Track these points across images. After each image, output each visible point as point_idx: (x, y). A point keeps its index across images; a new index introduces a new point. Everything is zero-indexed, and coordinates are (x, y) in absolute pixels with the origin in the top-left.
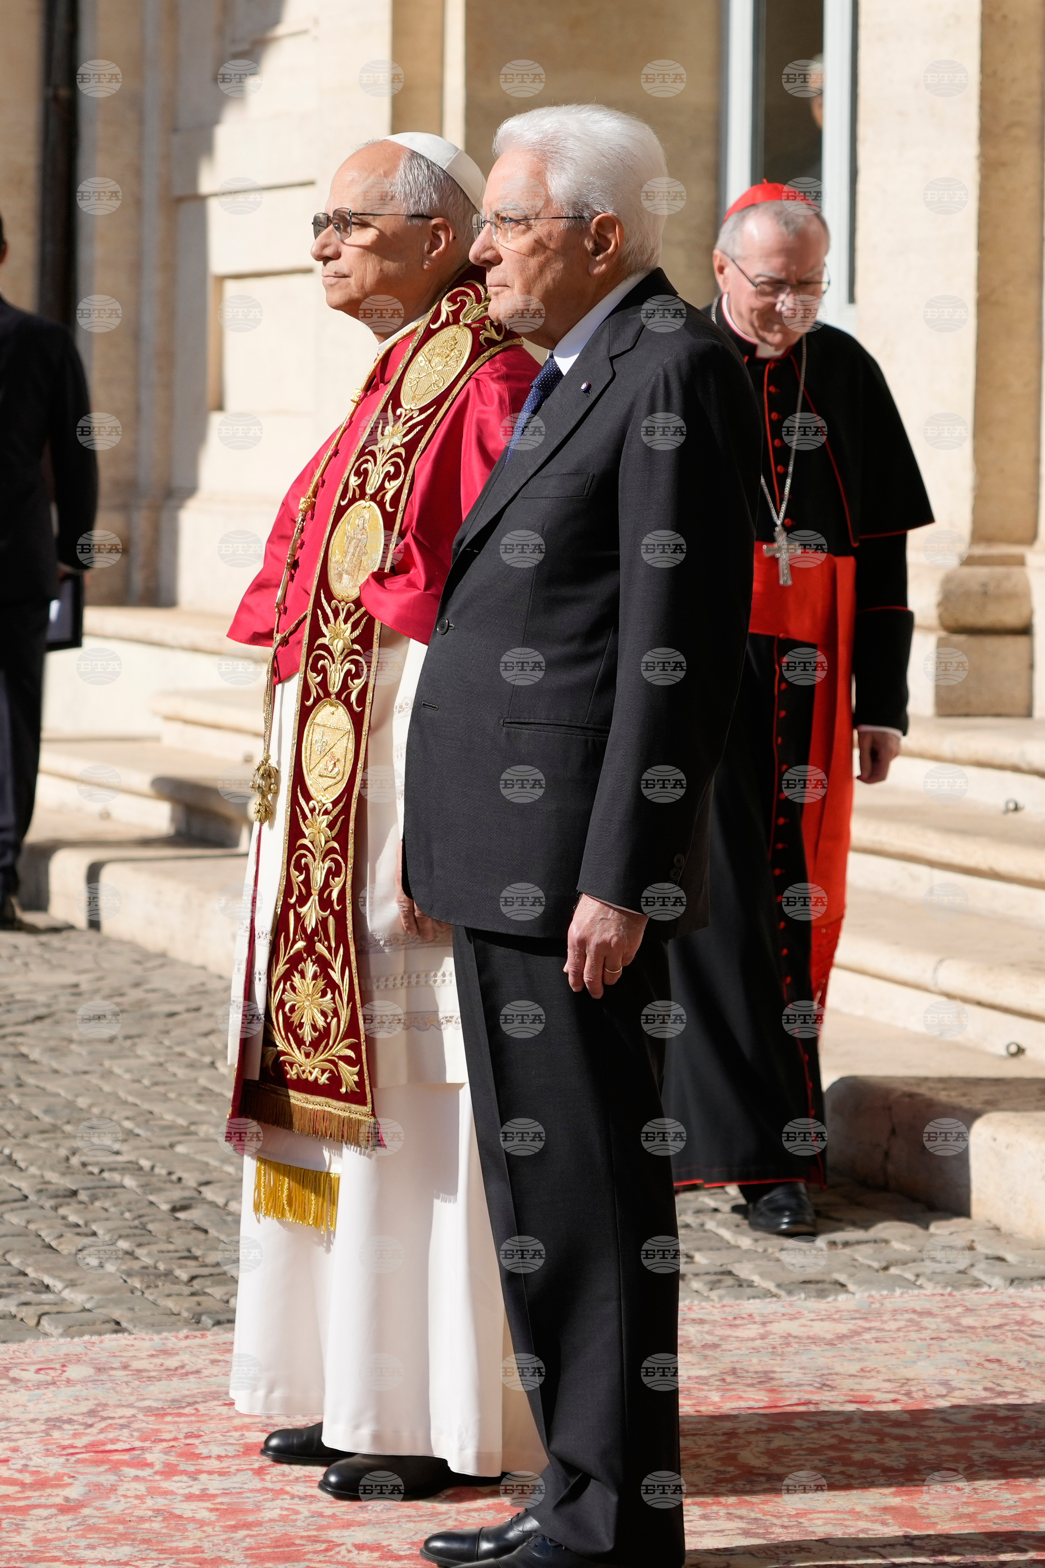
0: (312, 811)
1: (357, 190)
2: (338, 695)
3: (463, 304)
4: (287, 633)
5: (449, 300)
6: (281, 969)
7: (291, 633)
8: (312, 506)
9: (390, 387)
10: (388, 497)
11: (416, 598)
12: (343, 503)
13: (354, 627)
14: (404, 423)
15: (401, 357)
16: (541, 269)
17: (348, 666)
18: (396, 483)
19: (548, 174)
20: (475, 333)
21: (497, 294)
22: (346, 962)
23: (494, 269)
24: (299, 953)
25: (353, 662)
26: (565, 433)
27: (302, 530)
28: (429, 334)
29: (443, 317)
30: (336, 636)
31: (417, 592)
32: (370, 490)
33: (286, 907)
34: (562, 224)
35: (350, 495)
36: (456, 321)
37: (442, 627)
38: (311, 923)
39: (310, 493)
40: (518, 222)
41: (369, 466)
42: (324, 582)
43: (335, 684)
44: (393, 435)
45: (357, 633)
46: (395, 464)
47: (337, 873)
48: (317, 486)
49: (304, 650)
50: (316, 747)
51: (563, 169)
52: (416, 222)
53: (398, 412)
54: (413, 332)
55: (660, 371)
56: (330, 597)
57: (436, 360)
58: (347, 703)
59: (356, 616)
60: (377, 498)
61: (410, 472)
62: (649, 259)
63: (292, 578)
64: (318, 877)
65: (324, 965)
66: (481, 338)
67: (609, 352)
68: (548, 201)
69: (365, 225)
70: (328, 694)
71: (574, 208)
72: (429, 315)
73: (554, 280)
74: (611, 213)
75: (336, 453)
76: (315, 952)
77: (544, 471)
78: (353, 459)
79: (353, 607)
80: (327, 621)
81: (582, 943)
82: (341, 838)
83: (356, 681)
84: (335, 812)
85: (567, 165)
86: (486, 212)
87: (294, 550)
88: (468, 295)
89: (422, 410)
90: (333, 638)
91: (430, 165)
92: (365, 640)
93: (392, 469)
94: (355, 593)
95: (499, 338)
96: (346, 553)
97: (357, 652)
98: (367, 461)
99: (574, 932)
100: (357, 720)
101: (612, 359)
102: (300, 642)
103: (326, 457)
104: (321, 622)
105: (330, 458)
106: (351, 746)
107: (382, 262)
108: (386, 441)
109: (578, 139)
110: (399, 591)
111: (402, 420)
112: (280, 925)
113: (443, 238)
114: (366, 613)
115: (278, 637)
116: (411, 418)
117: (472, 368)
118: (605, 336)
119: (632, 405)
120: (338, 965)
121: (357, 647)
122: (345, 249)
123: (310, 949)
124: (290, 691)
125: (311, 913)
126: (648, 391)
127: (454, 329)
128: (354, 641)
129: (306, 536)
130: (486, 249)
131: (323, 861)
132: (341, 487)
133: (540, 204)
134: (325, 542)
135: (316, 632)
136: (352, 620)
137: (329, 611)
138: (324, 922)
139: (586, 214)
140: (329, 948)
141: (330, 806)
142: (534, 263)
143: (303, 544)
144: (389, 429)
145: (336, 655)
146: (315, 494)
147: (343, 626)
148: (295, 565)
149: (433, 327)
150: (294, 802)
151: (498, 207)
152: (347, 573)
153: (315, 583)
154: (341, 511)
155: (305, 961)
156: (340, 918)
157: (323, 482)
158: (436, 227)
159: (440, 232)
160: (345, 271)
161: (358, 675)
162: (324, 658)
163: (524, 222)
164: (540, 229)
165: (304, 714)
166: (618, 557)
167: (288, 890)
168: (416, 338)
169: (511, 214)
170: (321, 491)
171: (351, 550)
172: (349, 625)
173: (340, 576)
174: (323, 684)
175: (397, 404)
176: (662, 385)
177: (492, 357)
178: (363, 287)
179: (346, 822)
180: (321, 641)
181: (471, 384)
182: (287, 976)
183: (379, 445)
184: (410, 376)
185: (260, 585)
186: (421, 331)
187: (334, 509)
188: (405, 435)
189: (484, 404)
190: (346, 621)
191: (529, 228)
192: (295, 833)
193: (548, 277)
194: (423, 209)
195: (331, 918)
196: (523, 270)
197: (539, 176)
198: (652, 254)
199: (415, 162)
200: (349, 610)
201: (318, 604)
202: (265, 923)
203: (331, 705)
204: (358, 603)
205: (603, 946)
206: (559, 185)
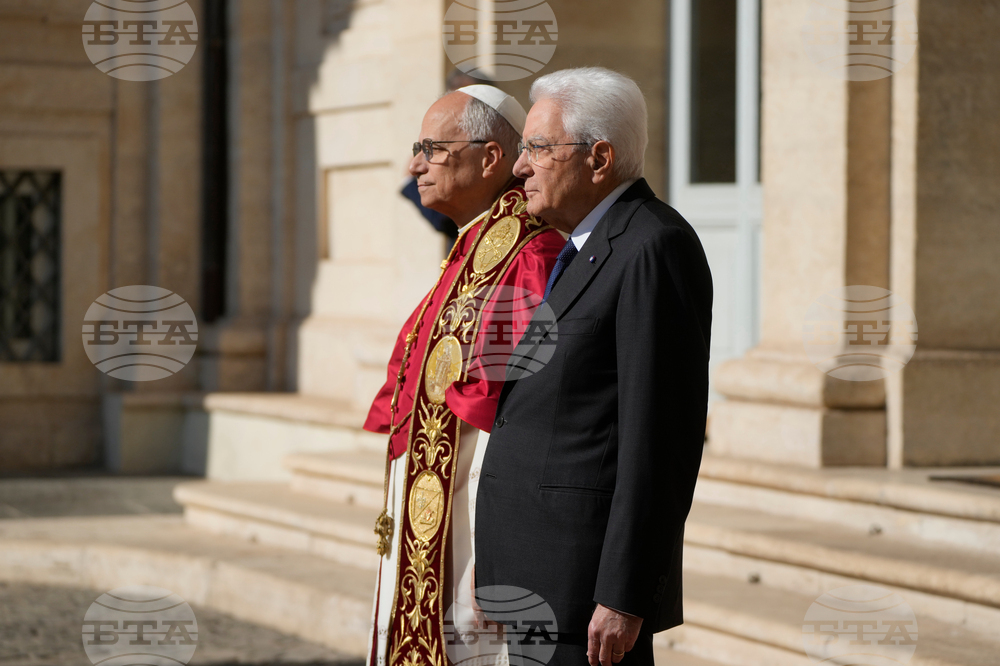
0: (416, 547)
1: (437, 126)
2: (433, 468)
3: (515, 201)
4: (398, 426)
5: (505, 199)
6: (395, 655)
7: (401, 426)
8: (415, 340)
9: (466, 259)
10: (465, 333)
11: (482, 401)
12: (435, 338)
13: (443, 422)
14: (475, 283)
15: (474, 238)
16: (559, 179)
17: (439, 448)
18: (470, 324)
19: (564, 115)
20: (523, 221)
21: (531, 196)
22: (439, 651)
23: (529, 179)
24: (407, 644)
25: (442, 445)
26: (580, 290)
27: (409, 355)
28: (492, 222)
29: (501, 211)
30: (431, 427)
31: (483, 397)
32: (453, 329)
33: (399, 613)
34: (572, 149)
35: (439, 332)
36: (510, 213)
37: (499, 423)
38: (416, 624)
39: (414, 331)
40: (543, 148)
41: (452, 312)
42: (423, 392)
43: (431, 461)
44: (467, 291)
45: (445, 425)
46: (469, 311)
47: (433, 590)
48: (418, 326)
49: (410, 438)
50: (419, 504)
51: (573, 111)
52: (476, 145)
53: (472, 275)
54: (482, 221)
55: (642, 247)
56: (427, 401)
57: (497, 240)
58: (439, 473)
59: (445, 414)
60: (457, 333)
61: (479, 316)
62: (634, 172)
63: (402, 388)
64: (420, 593)
65: (424, 652)
66: (527, 225)
67: (608, 234)
68: (563, 133)
69: (442, 149)
70: (426, 467)
71: (581, 138)
72: (492, 210)
73: (568, 186)
74: (605, 140)
75: (431, 303)
76: (418, 644)
77: (565, 317)
78: (442, 307)
79: (442, 408)
80: (425, 418)
81: (598, 635)
82: (435, 565)
83: (445, 458)
84: (431, 548)
85: (576, 109)
86: (524, 142)
87: (403, 370)
88: (518, 195)
89: (487, 274)
90: (429, 430)
91: (485, 107)
92: (450, 430)
93: (467, 315)
94: (443, 399)
95: (539, 224)
96: (437, 371)
97: (445, 439)
98: (451, 309)
99: (592, 627)
100: (445, 484)
101: (610, 240)
102: (407, 431)
103: (425, 306)
104: (421, 418)
105: (427, 307)
106: (442, 503)
107: (454, 174)
108: (464, 295)
109: (583, 90)
110: (471, 396)
111: (474, 281)
112: (394, 626)
113: (495, 155)
114: (450, 412)
115: (393, 428)
116: (480, 280)
117: (520, 245)
118: (606, 224)
119: (624, 271)
120: (433, 652)
121: (445, 435)
122: (431, 167)
123: (415, 642)
124: (401, 465)
125: (415, 616)
126: (634, 261)
127: (508, 218)
128: (443, 431)
129: (411, 360)
130: (524, 166)
131: (423, 581)
132: (434, 327)
133: (557, 134)
134: (423, 364)
135: (418, 426)
136: (442, 417)
137: (426, 411)
138: (423, 623)
139: (589, 142)
140: (427, 641)
141: (428, 544)
142: (554, 175)
143: (409, 365)
144: (465, 287)
145: (432, 440)
146: (417, 331)
147: (436, 421)
148: (403, 379)
149: (495, 217)
150: (404, 541)
151: (531, 137)
152: (438, 385)
153: (417, 392)
154: (434, 343)
155: (411, 650)
156: (435, 620)
157: (423, 323)
158: (490, 148)
159: (492, 152)
160: (432, 180)
161: (446, 454)
162: (423, 442)
163: (547, 147)
164: (558, 153)
165: (410, 481)
166: (616, 374)
167: (400, 601)
168: (484, 225)
169: (539, 143)
170: (422, 329)
171: (441, 369)
172: (440, 420)
173: (433, 387)
174: (423, 461)
175: (471, 270)
176: (643, 258)
177: (534, 237)
178: (443, 191)
179: (438, 555)
180: (421, 431)
181: (520, 256)
182: (400, 660)
183: (459, 298)
184: (480, 250)
185: (385, 393)
186: (487, 220)
187: (429, 342)
188: (476, 292)
189: (528, 269)
190: (437, 418)
191: (550, 151)
192: (404, 562)
193: (565, 185)
194: (479, 136)
195: (429, 621)
196: (547, 180)
197: (556, 121)
198: (636, 169)
199: (475, 106)
200: (439, 410)
201: (419, 406)
202: (384, 624)
203: (428, 474)
204: (445, 405)
205: (611, 638)
206: (571, 122)
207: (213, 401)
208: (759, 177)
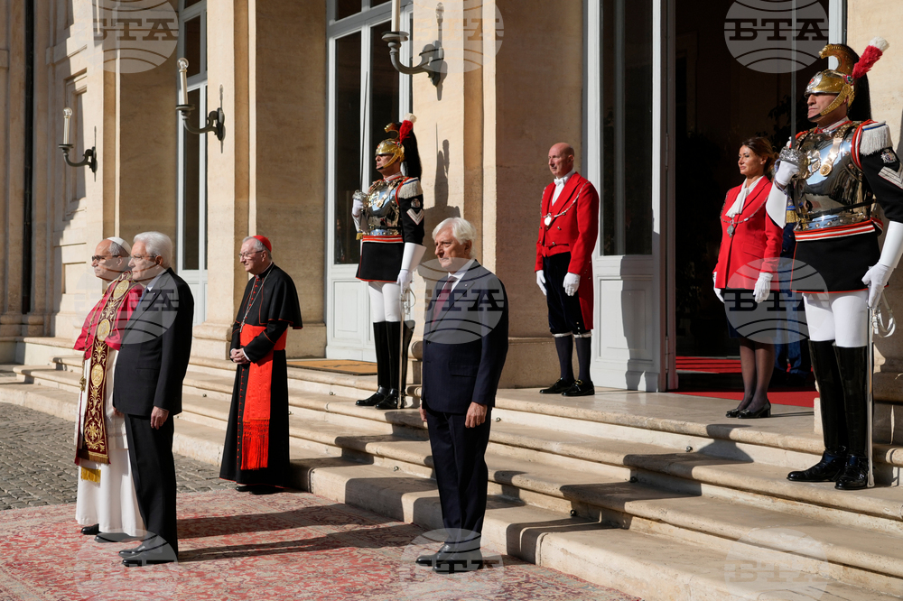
0: (94, 388)
1: (102, 251)
2: (100, 363)
6: (87, 424)
7: (89, 348)
13: (103, 347)
19: (146, 247)
21: (134, 273)
22: (102, 422)
24: (91, 420)
25: (103, 355)
30: (99, 349)
33: (88, 410)
34: (149, 258)
38: (93, 414)
40: (139, 258)
42: (96, 337)
43: (99, 359)
45: (104, 349)
47: (99, 402)
49: (92, 353)
50: (95, 374)
56: (98, 341)
58: (102, 364)
59: (104, 345)
63: (89, 336)
64: (95, 404)
65: (96, 423)
68: (146, 253)
69: (103, 259)
70: (97, 362)
71: (152, 255)
78: (103, 310)
81: (154, 417)
82: (101, 394)
84: (99, 389)
85: (150, 245)
86: (132, 255)
91: (117, 244)
92: (106, 350)
94: (103, 340)
95: (135, 283)
97: (104, 353)
99: (153, 415)
100: (104, 368)
102: (91, 351)
104: (96, 346)
106: (103, 374)
109: (152, 239)
112: (86, 414)
114: (106, 344)
115: (86, 349)
120: (100, 423)
122: (99, 264)
123: (93, 419)
124: (89, 361)
125: (93, 411)
128: (103, 351)
130: (132, 263)
131: (96, 400)
133: (144, 253)
135: (95, 349)
137: (97, 344)
138: (96, 413)
140: (98, 419)
141: (98, 387)
145: (99, 353)
147: (101, 347)
150: (90, 387)
151: (134, 254)
153: (94, 337)
155: (92, 422)
156: (100, 412)
160: (99, 269)
161: (104, 358)
162: (96, 354)
163: (141, 257)
164: (144, 259)
165: (92, 367)
167: (88, 406)
169: (138, 256)
174: (96, 360)
179: (101, 391)
180: (96, 351)
182: (88, 425)
185: (81, 337)
191: (142, 259)
192: (90, 393)
195: (98, 412)
197: (144, 249)
198: (169, 265)
199: (114, 244)
200: (102, 344)
201: (95, 342)
202: (83, 413)
203: (98, 365)
204: (104, 342)
205: (159, 418)
206: (148, 249)
207: (26, 339)
208: (206, 268)
